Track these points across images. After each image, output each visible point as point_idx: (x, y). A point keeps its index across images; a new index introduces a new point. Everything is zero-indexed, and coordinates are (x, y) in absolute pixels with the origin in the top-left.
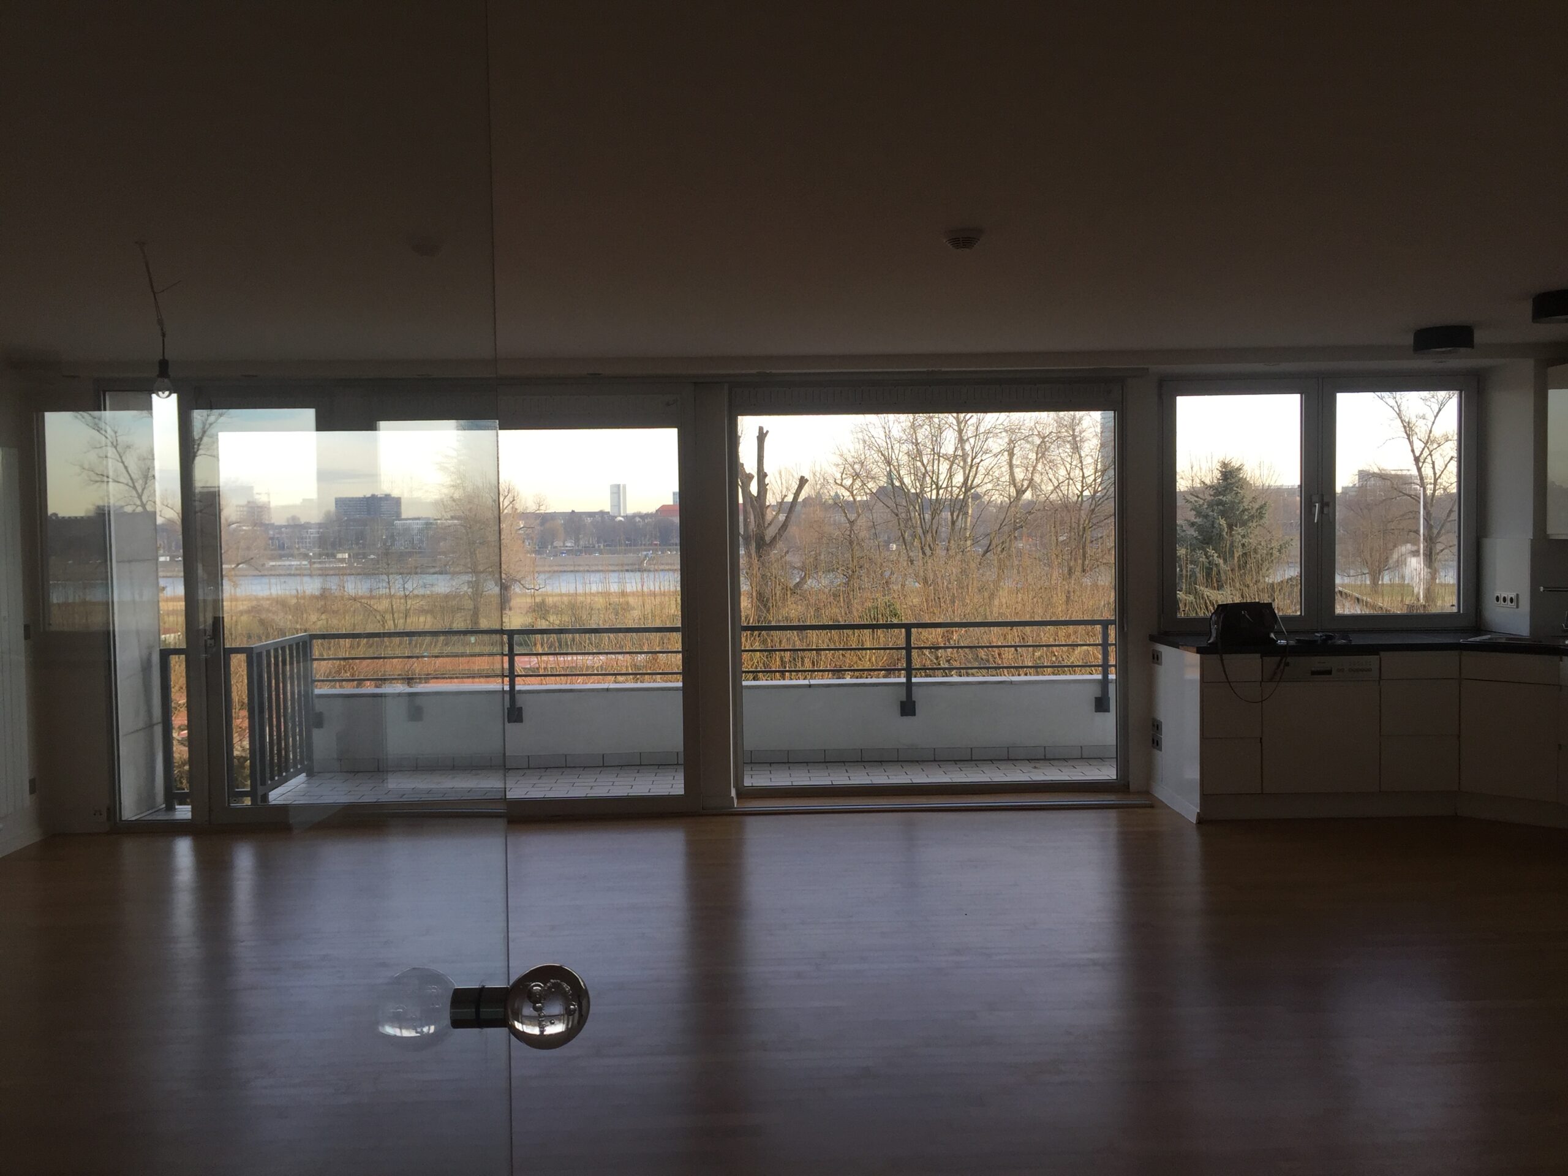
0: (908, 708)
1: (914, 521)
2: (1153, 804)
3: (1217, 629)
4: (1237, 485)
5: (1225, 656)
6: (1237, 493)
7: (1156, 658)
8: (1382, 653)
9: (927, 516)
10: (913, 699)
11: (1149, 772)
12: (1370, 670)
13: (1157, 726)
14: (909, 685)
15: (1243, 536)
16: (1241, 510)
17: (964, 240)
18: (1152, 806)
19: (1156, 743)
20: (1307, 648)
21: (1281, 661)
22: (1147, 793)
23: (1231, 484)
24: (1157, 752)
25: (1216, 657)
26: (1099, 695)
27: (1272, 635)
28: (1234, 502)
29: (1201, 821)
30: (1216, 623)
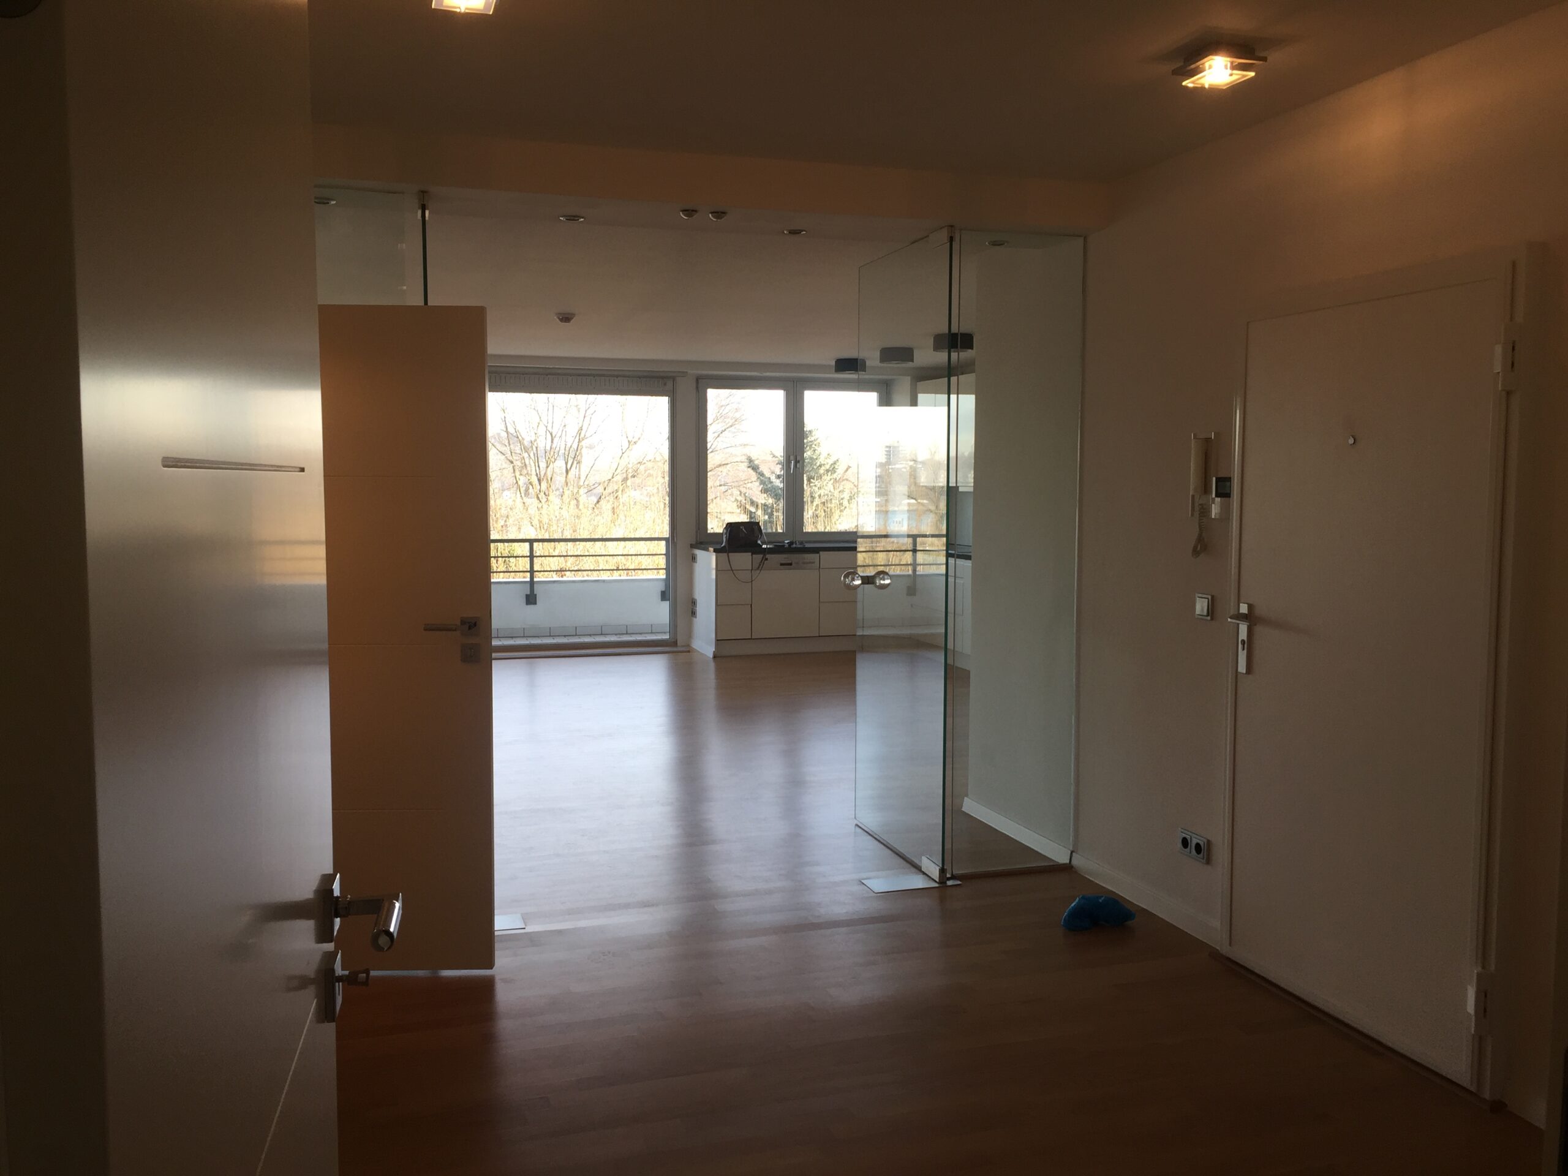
0: (531, 599)
3: (726, 537)
5: (730, 554)
7: (694, 558)
8: (821, 553)
10: (535, 593)
11: (690, 634)
12: (814, 563)
13: (694, 603)
14: (532, 582)
15: (819, 488)
16: (818, 465)
17: (566, 318)
18: (689, 652)
19: (694, 613)
20: (779, 549)
21: (763, 557)
22: (689, 646)
24: (694, 619)
25: (725, 555)
26: (663, 590)
27: (759, 542)
29: (715, 657)
30: (726, 534)
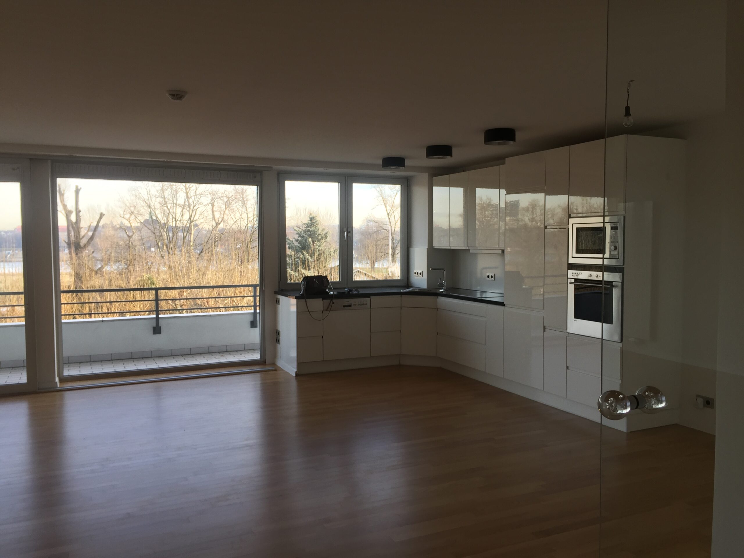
0: (157, 330)
1: (163, 237)
2: (276, 369)
3: (304, 288)
4: (316, 223)
5: (307, 300)
6: (316, 227)
7: (278, 302)
8: (371, 297)
9: (171, 235)
10: (160, 326)
11: (275, 355)
12: (367, 304)
13: (278, 333)
14: (157, 318)
15: (319, 246)
16: (318, 234)
17: (177, 96)
18: (275, 370)
19: (278, 341)
20: (341, 295)
21: (331, 302)
22: (274, 364)
23: (314, 222)
24: (278, 345)
25: (303, 300)
26: (252, 320)
27: (327, 290)
28: (315, 231)
29: (297, 375)
30: (303, 285)
